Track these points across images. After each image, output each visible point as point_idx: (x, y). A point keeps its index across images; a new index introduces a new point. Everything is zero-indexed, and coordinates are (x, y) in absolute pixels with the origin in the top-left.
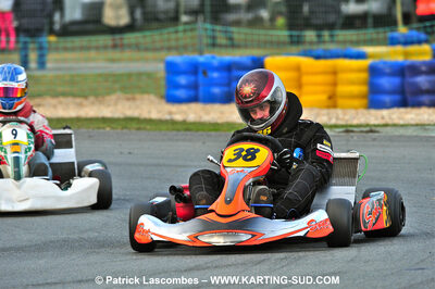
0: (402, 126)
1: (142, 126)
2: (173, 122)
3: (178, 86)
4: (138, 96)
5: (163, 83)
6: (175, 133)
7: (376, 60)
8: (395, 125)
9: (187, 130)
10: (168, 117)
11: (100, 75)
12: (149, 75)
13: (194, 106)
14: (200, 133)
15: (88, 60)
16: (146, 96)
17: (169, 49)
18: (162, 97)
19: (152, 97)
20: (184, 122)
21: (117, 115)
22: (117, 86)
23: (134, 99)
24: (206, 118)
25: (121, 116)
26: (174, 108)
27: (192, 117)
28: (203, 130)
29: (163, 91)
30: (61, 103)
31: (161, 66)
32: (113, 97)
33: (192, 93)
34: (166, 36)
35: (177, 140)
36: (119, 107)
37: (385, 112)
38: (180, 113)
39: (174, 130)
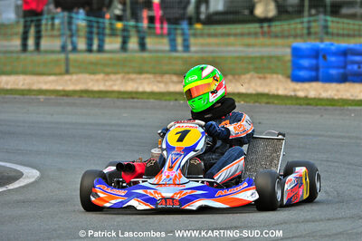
1: (271, 100)
2: (297, 98)
3: (301, 68)
4: (268, 76)
5: (289, 64)
9: (308, 104)
10: (293, 94)
11: (237, 58)
12: (278, 58)
13: (314, 85)
14: (319, 107)
15: (228, 45)
16: (275, 76)
17: (296, 36)
18: (288, 77)
19: (280, 76)
20: (306, 98)
21: (251, 91)
22: (251, 66)
23: (265, 78)
24: (324, 95)
25: (254, 92)
26: (298, 86)
27: (312, 94)
28: (321, 105)
29: (289, 72)
31: (288, 51)
32: (248, 76)
33: (313, 74)
34: (293, 26)
35: (299, 113)
36: (253, 85)
38: (302, 90)
39: (297, 104)
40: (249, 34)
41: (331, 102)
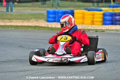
0: (112, 30)
1: (40, 28)
2: (48, 28)
4: (39, 20)
5: (46, 16)
6: (49, 30)
7: (105, 12)
8: (109, 30)
9: (52, 30)
10: (47, 26)
11: (29, 14)
12: (42, 14)
13: (54, 23)
14: (56, 31)
15: (26, 10)
16: (41, 20)
17: (48, 7)
18: (46, 20)
19: (43, 20)
20: (51, 28)
21: (33, 25)
22: (33, 17)
23: (38, 21)
24: (58, 27)
26: (49, 23)
27: (53, 26)
29: (46, 19)
30: (18, 21)
31: (46, 12)
32: (32, 20)
33: (54, 19)
35: (49, 33)
36: (34, 23)
37: (107, 26)
38: (50, 25)
39: (48, 30)
40: (33, 6)
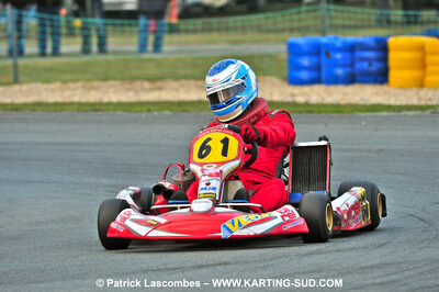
2: (296, 104)
3: (300, 68)
5: (285, 65)
9: (309, 112)
10: (290, 99)
12: (271, 57)
13: (316, 88)
14: (323, 114)
16: (268, 78)
17: (292, 30)
18: (284, 79)
19: (275, 79)
20: (307, 104)
24: (329, 100)
26: (297, 90)
27: (314, 99)
28: (325, 112)
29: (285, 73)
30: (182, 86)
31: (283, 48)
33: (314, 75)
34: (288, 17)
38: (302, 95)
39: (296, 112)
40: (235, 28)
41: (337, 108)
